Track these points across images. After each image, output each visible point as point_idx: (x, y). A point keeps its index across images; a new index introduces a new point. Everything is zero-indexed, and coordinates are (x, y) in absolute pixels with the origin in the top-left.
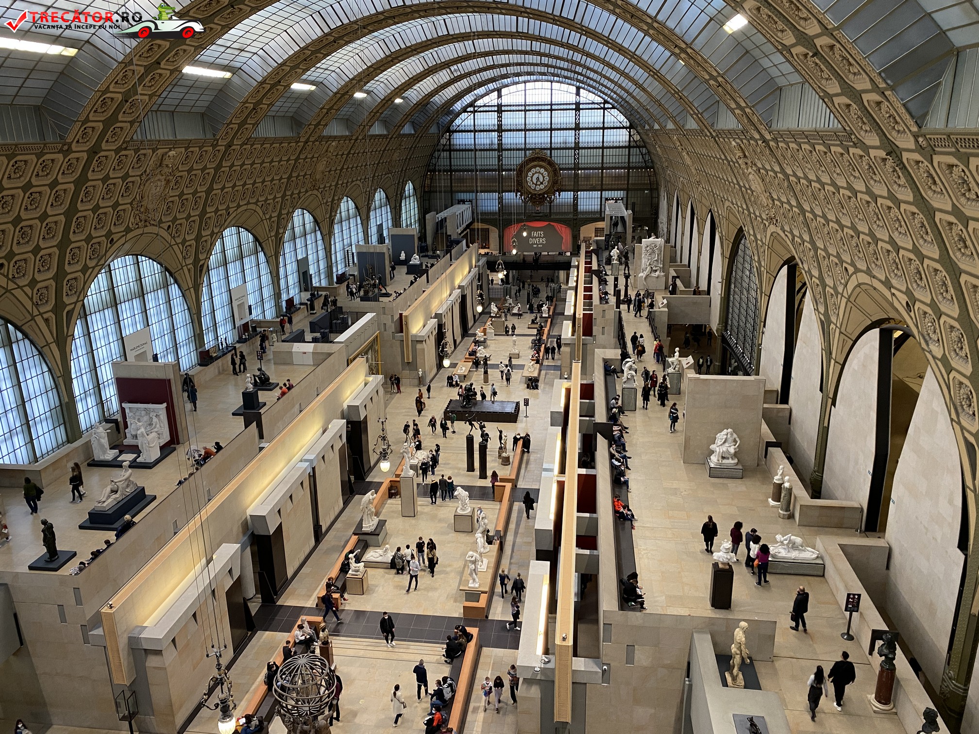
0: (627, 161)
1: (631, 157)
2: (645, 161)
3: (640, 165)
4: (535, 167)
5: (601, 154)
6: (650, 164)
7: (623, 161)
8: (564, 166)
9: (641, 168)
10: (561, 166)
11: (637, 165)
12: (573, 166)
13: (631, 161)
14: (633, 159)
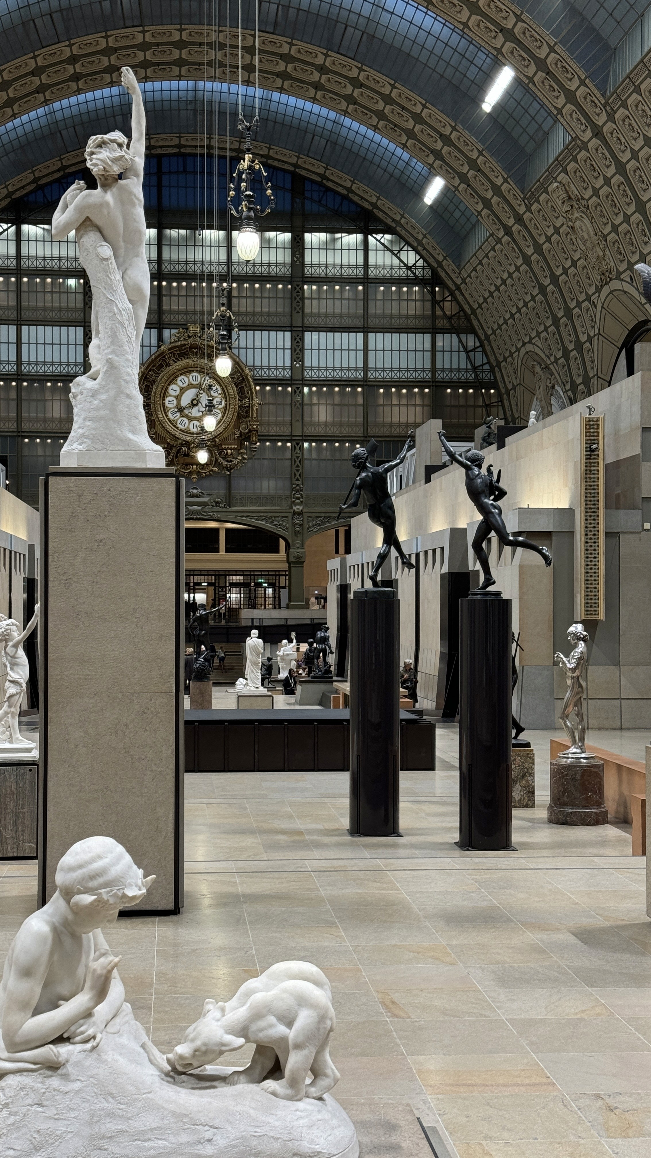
0: (428, 365)
1: (439, 355)
2: (475, 368)
3: (463, 376)
4: (186, 371)
5: (360, 346)
6: (486, 376)
7: (419, 365)
8: (265, 373)
9: (466, 385)
10: (258, 373)
11: (455, 376)
12: (287, 374)
13: (439, 365)
14: (444, 361)
